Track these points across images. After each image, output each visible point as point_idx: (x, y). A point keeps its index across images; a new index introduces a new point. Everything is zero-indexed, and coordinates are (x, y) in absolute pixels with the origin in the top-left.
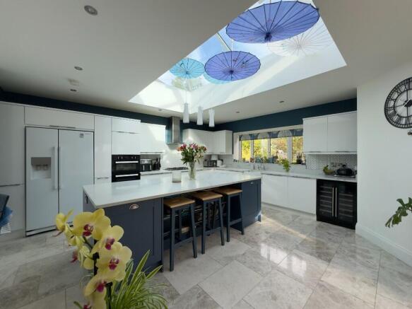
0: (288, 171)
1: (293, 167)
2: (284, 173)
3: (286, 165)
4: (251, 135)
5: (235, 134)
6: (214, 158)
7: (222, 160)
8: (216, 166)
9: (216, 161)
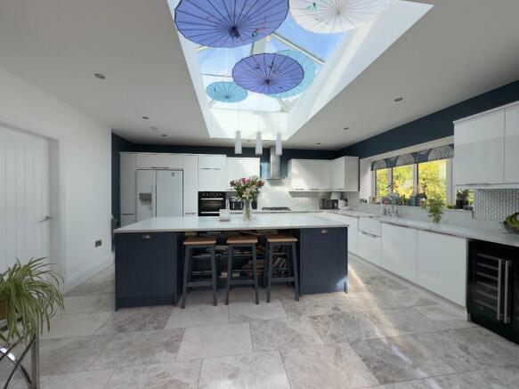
0: (437, 220)
1: (447, 214)
2: (430, 225)
3: (436, 209)
4: (386, 160)
5: (361, 160)
6: (334, 197)
7: (346, 200)
8: (337, 208)
9: (337, 201)
